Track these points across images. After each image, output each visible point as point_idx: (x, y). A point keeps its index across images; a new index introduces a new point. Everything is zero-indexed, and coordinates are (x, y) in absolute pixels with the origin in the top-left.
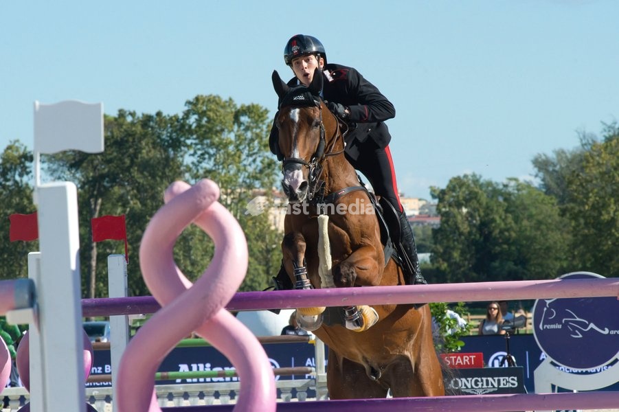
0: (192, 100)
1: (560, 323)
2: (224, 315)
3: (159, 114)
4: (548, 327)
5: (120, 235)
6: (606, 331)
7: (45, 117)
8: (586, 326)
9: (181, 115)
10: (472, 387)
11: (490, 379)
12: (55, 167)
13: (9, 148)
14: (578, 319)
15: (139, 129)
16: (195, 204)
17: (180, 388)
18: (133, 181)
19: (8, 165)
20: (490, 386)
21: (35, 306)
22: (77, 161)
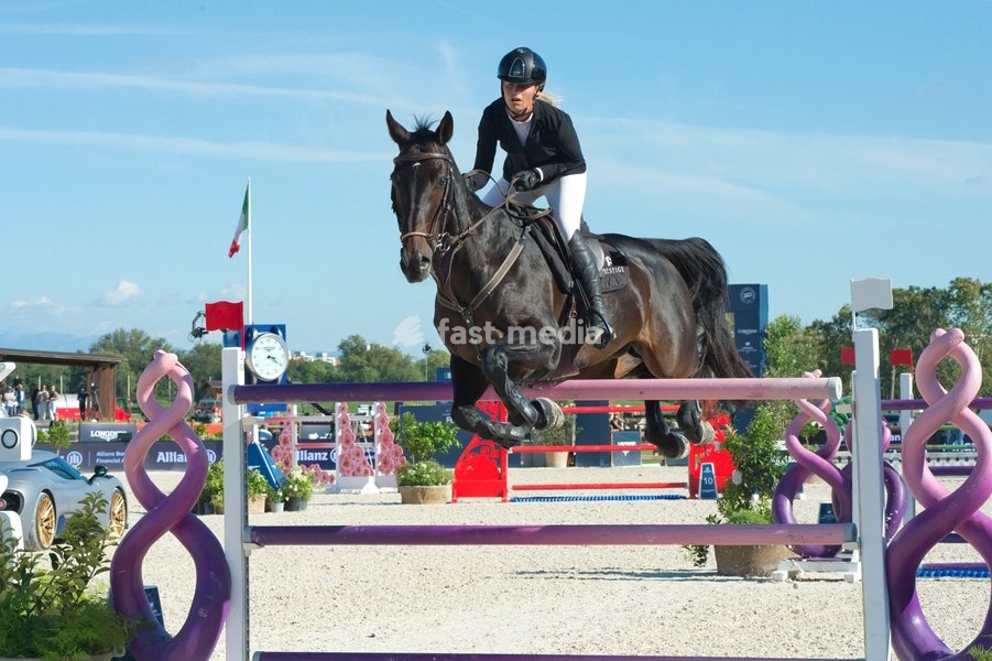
0: (954, 281)
2: (969, 413)
3: (934, 288)
5: (908, 362)
7: (857, 288)
9: (947, 290)
12: (870, 319)
15: (920, 298)
16: (949, 342)
17: (944, 455)
19: (842, 318)
22: (885, 316)
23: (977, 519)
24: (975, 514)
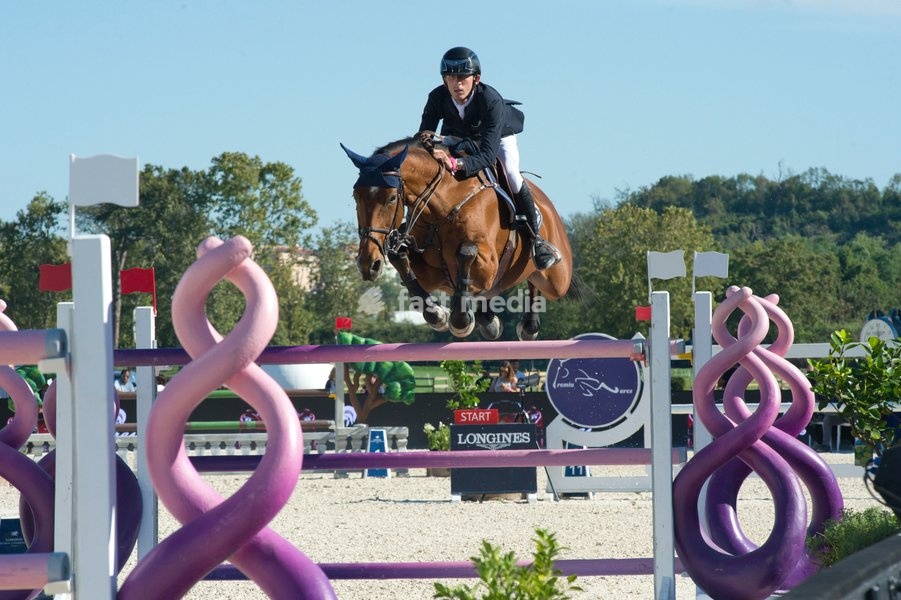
0: (218, 157)
1: (573, 381)
2: (254, 370)
3: (185, 170)
4: (561, 385)
5: (148, 288)
6: (616, 391)
7: (80, 170)
8: (597, 385)
9: (207, 171)
10: (487, 443)
11: (504, 435)
12: (81, 219)
13: (36, 199)
14: (590, 379)
15: (165, 184)
16: (228, 258)
17: (202, 438)
18: (158, 235)
19: (35, 216)
20: (504, 441)
21: (68, 356)
22: (104, 214)
23: (264, 541)
24: (261, 534)
